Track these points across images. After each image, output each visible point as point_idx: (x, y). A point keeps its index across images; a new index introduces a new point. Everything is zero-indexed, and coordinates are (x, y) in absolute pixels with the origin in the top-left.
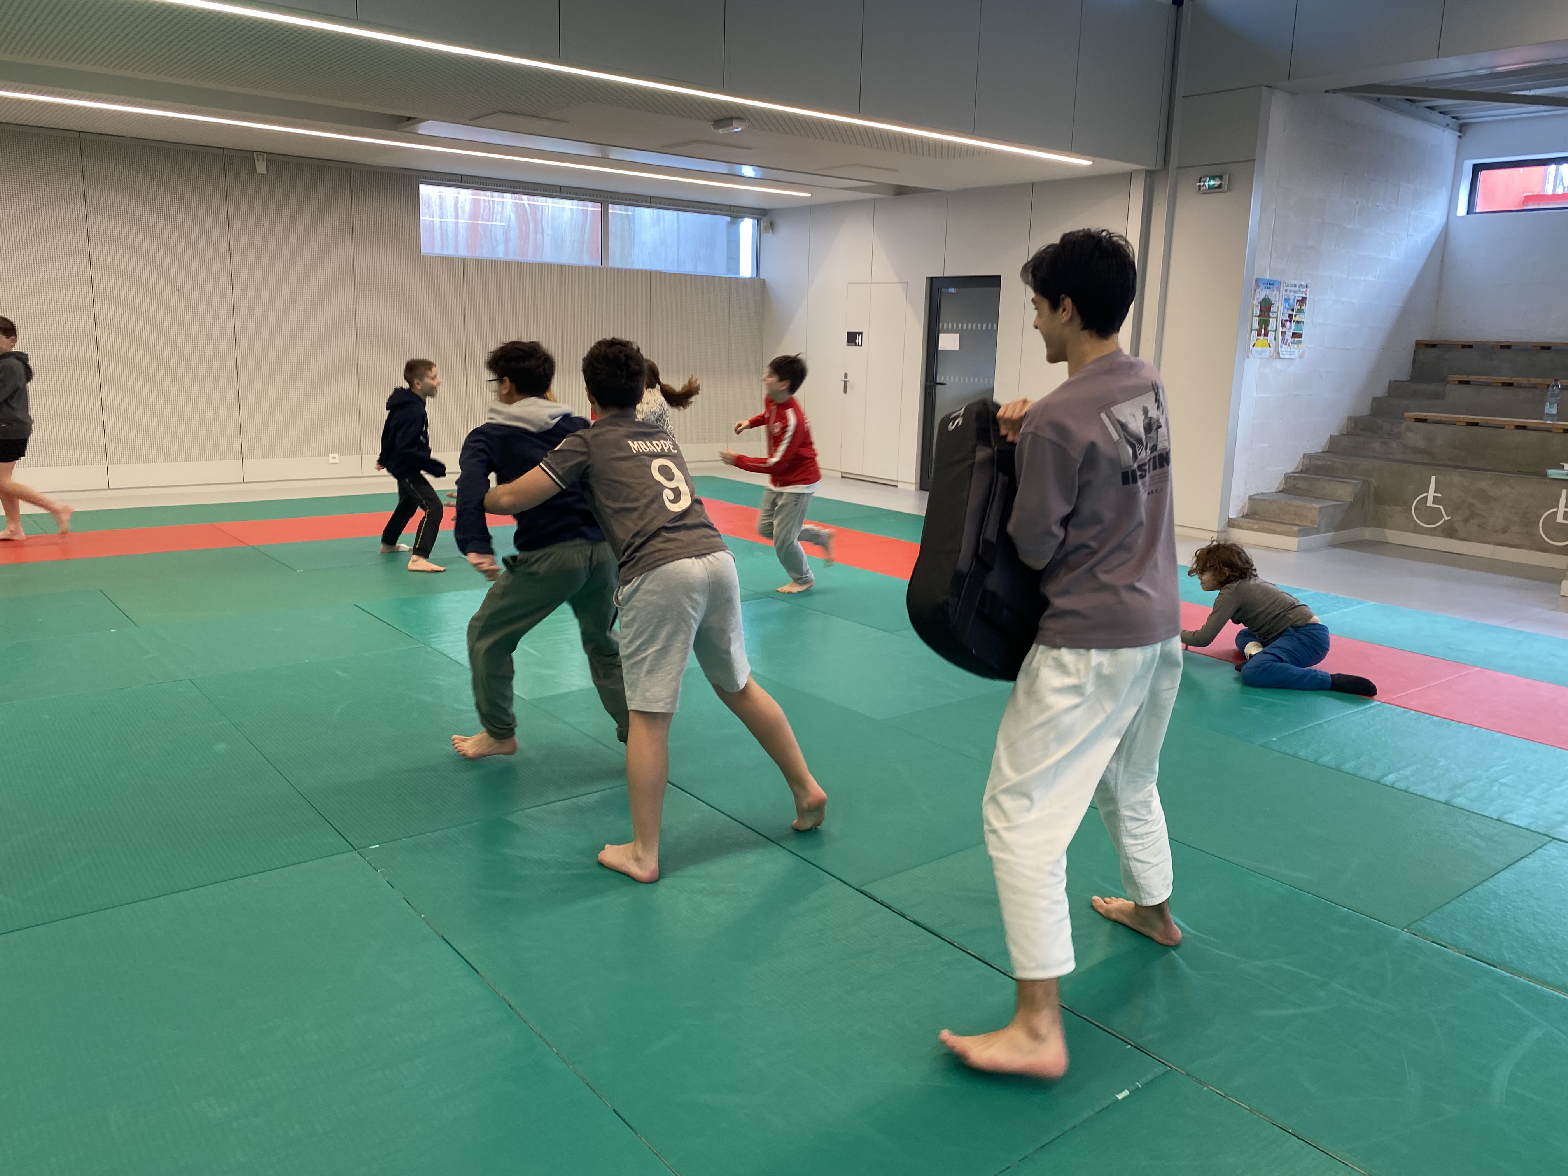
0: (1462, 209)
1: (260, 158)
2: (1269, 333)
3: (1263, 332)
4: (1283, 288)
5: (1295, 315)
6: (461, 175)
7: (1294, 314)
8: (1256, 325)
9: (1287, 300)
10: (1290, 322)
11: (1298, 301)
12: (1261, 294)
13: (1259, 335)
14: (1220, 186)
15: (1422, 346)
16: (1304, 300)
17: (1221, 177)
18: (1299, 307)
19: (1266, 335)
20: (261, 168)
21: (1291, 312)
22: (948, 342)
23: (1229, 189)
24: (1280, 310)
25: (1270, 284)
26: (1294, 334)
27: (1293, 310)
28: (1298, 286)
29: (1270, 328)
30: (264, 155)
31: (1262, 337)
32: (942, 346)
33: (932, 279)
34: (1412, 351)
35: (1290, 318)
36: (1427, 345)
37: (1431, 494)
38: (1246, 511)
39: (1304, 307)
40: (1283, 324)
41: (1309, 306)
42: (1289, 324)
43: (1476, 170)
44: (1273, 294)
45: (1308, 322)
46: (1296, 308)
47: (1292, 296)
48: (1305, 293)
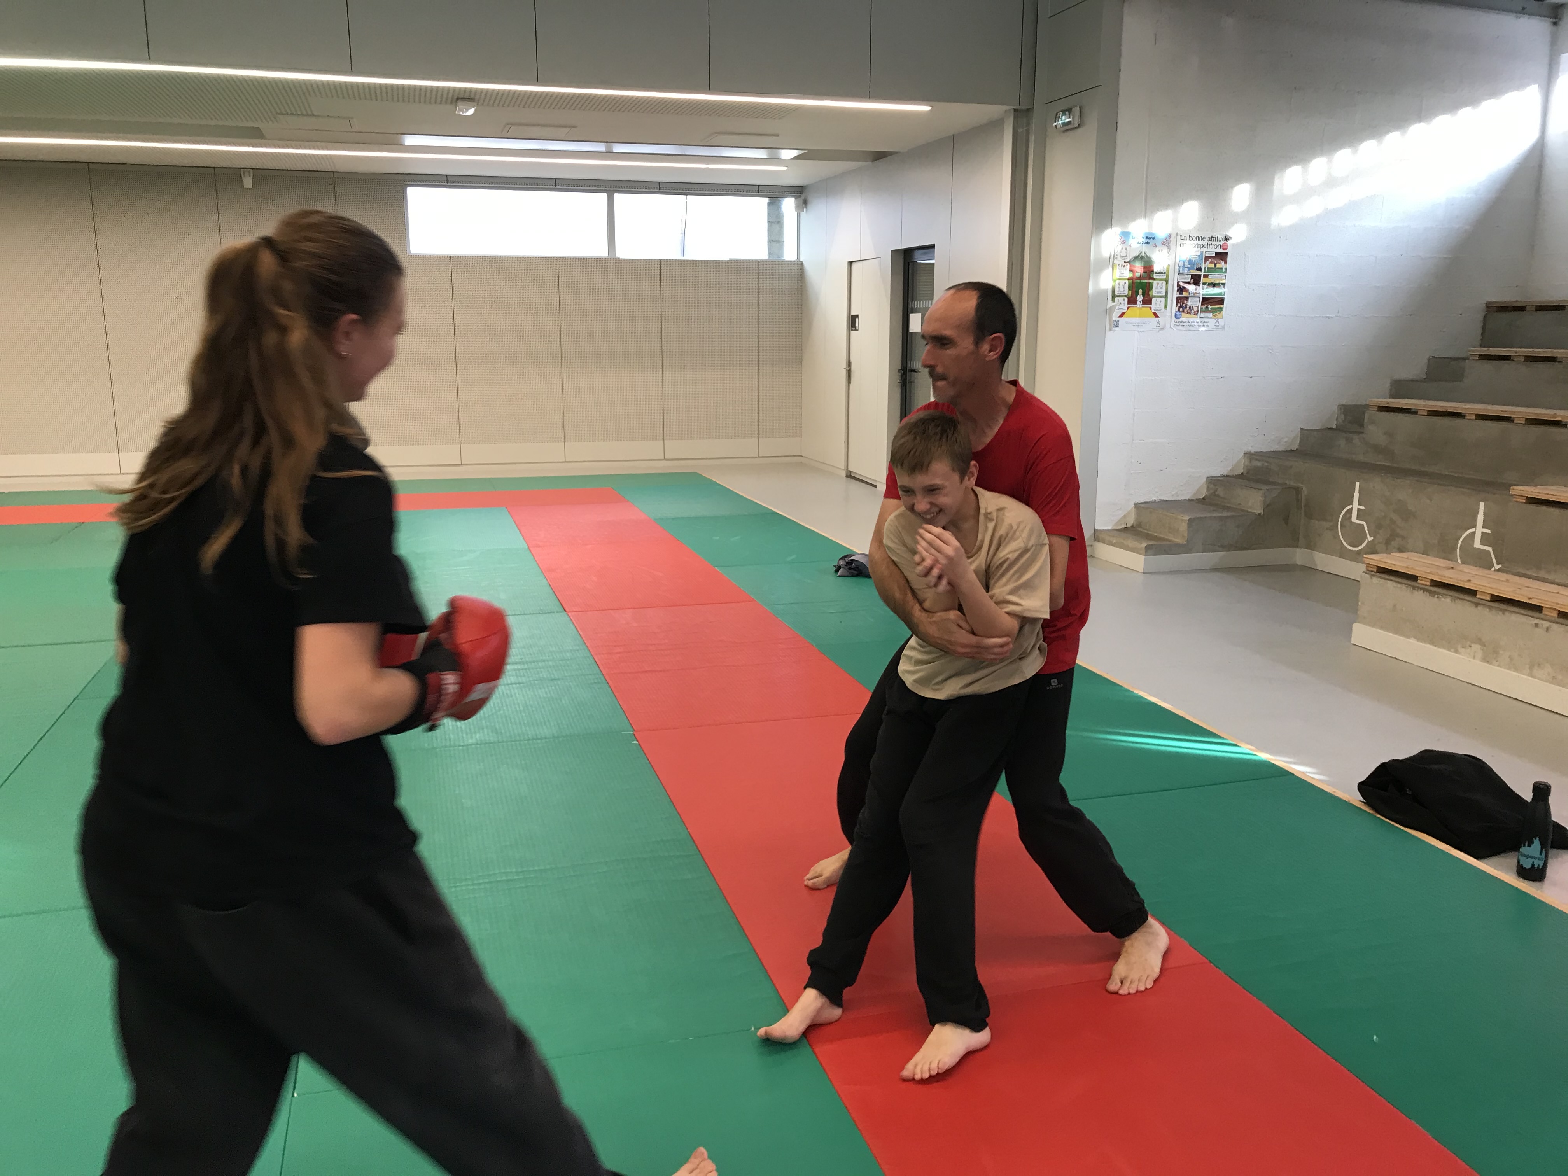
1: (247, 174)
2: (1154, 299)
4: (1175, 242)
5: (1206, 276)
6: (447, 175)
7: (1202, 273)
8: (1123, 290)
10: (1196, 284)
11: (1207, 258)
12: (1130, 252)
13: (1131, 302)
14: (1071, 122)
15: (1497, 309)
16: (1222, 256)
17: (1073, 111)
18: (1212, 266)
19: (1147, 301)
20: (248, 182)
21: (1198, 273)
23: (1078, 125)
24: (1170, 270)
26: (1205, 301)
27: (1200, 269)
28: (1206, 240)
29: (1154, 292)
30: (250, 172)
31: (1139, 305)
32: (912, 328)
33: (898, 253)
34: (1480, 317)
35: (1196, 280)
36: (1504, 308)
37: (1356, 506)
38: (1131, 521)
39: (1220, 265)
40: (1181, 290)
41: (1231, 264)
42: (1191, 288)
44: (1153, 251)
45: (1234, 283)
46: (1204, 266)
47: (1195, 253)
48: (1224, 247)
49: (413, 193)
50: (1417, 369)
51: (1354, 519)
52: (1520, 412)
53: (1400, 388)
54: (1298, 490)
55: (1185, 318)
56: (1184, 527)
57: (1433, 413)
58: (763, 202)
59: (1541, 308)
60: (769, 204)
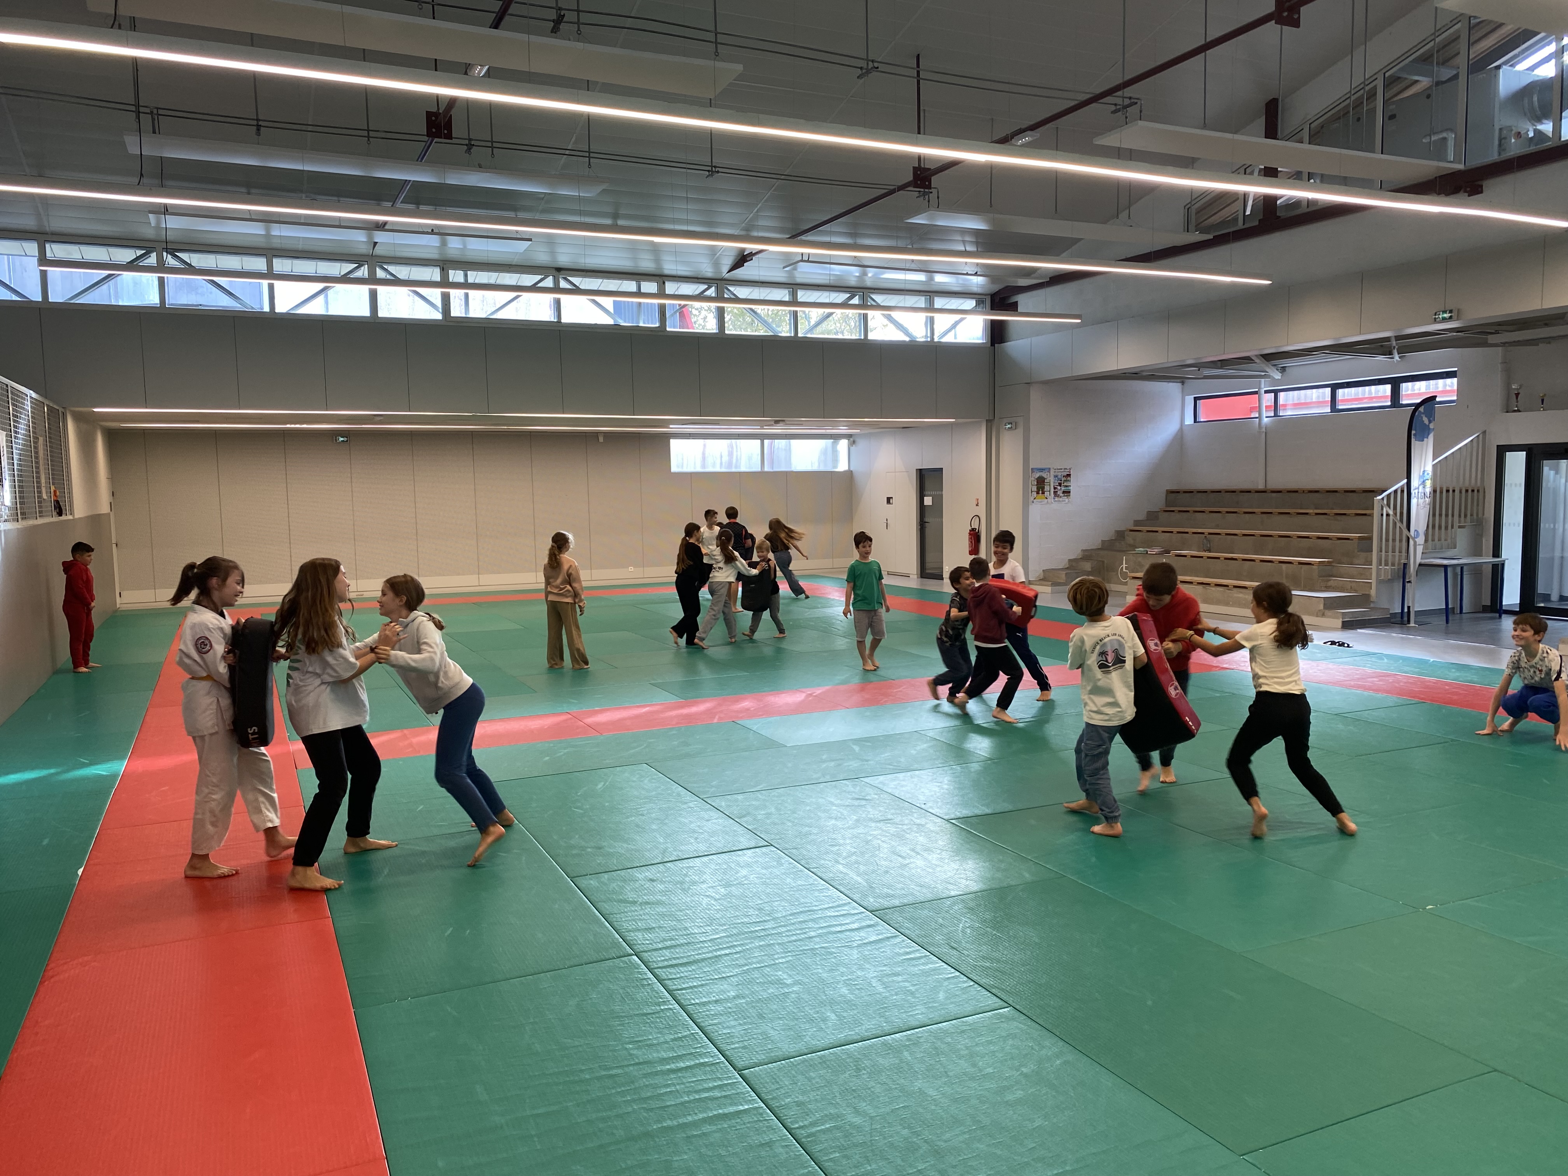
0: (1189, 420)
2: (1046, 492)
3: (1041, 492)
4: (1052, 471)
6: (688, 434)
7: (1063, 482)
8: (1035, 488)
9: (1056, 476)
10: (1060, 486)
11: (1064, 476)
12: (1038, 475)
13: (1038, 493)
14: (1011, 428)
15: (1171, 492)
16: (1069, 475)
17: (1012, 424)
18: (1066, 479)
19: (1043, 493)
20: (601, 439)
21: (1061, 482)
22: (928, 501)
23: (1017, 428)
24: (1051, 480)
25: (1042, 470)
26: (1064, 492)
28: (1064, 469)
29: (1045, 490)
31: (1040, 495)
32: (926, 503)
33: (920, 470)
34: (1164, 495)
35: (1060, 485)
36: (1172, 492)
37: (1124, 565)
38: (1042, 577)
39: (1069, 479)
40: (1055, 488)
41: (1072, 478)
42: (1059, 487)
43: (1196, 399)
44: (1044, 475)
45: (1074, 485)
46: (1063, 479)
47: (1060, 474)
48: (1070, 472)
49: (674, 443)
50: (1142, 516)
51: (1124, 570)
52: (1175, 530)
53: (1137, 523)
54: (1103, 562)
55: (1057, 499)
56: (1064, 576)
57: (1148, 531)
58: (826, 442)
59: (1185, 492)
60: (833, 444)
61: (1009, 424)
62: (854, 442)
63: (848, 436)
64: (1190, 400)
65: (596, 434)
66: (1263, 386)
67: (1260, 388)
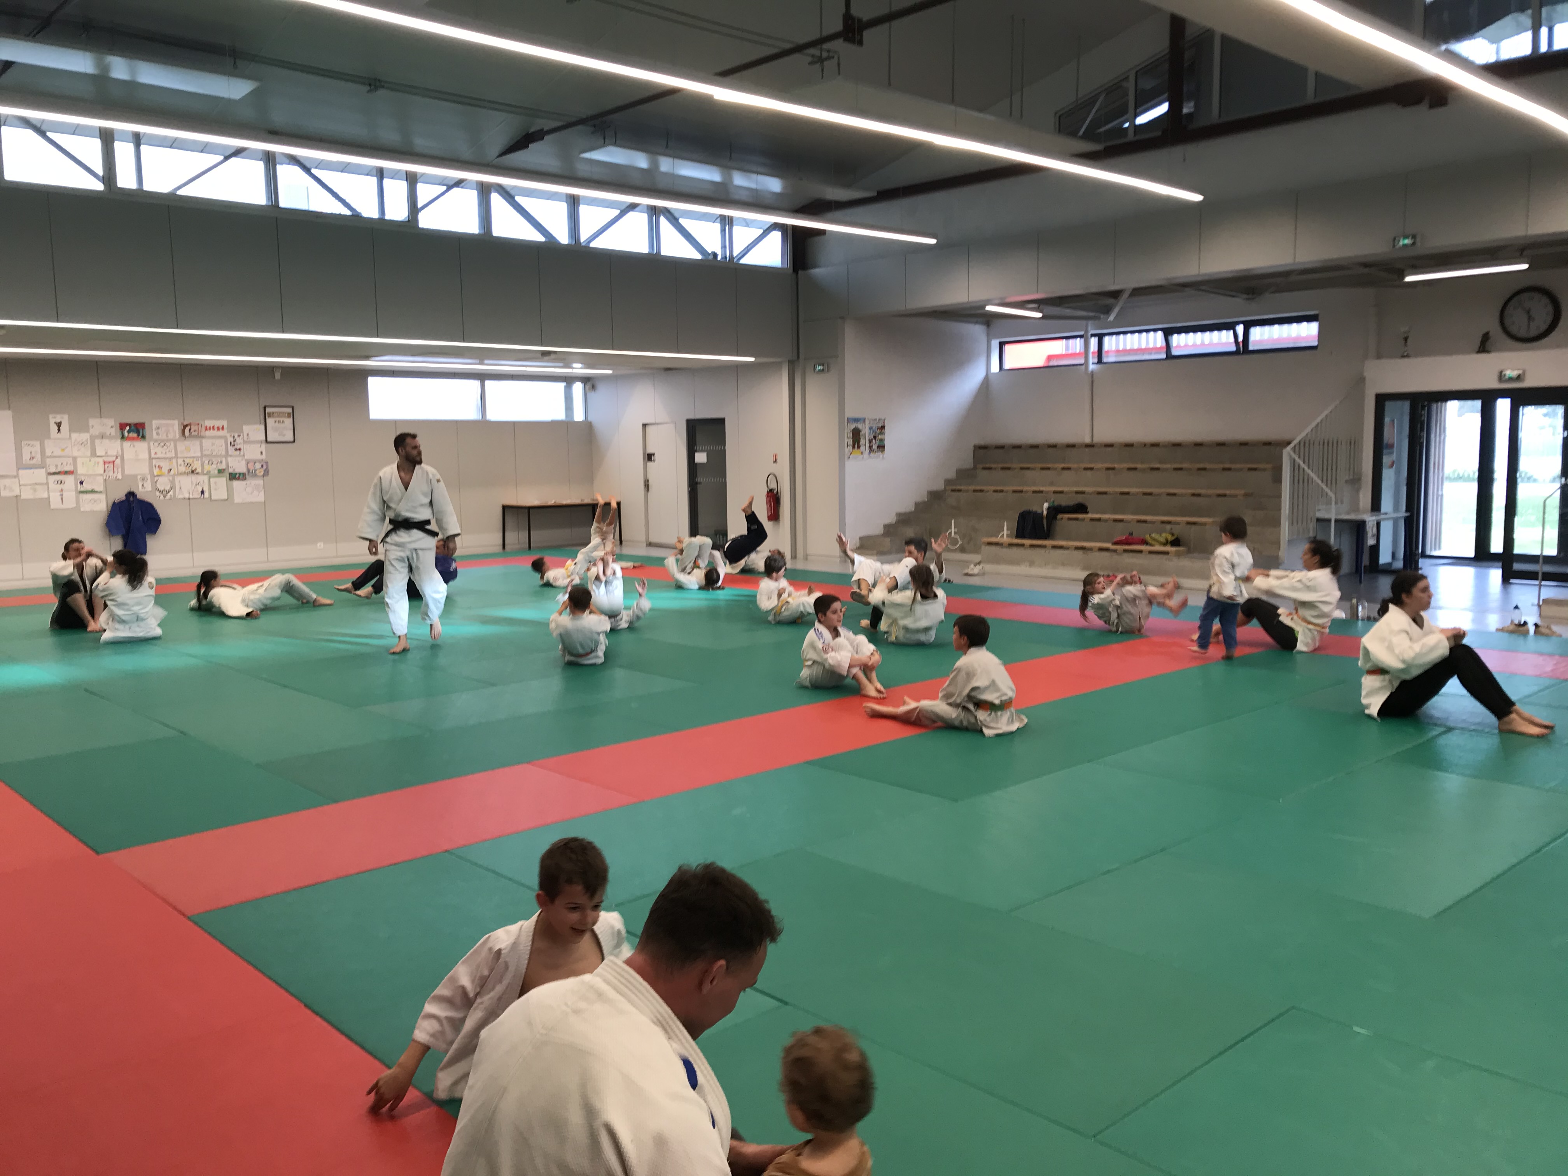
0: (995, 368)
2: (861, 446)
3: (856, 446)
4: (867, 422)
6: (394, 371)
7: (877, 435)
8: (851, 441)
9: (870, 428)
10: (876, 440)
11: (879, 428)
12: (853, 426)
13: (854, 447)
14: (823, 369)
15: (979, 448)
16: (883, 427)
17: (823, 365)
19: (859, 447)
21: (875, 434)
22: (701, 457)
23: (828, 371)
24: (866, 433)
25: (856, 420)
26: (878, 447)
28: (878, 420)
29: (861, 444)
31: (856, 449)
32: (697, 461)
33: (689, 421)
34: (970, 451)
35: (875, 438)
36: (981, 447)
37: (953, 529)
39: (883, 431)
40: (870, 441)
41: (887, 430)
42: (874, 441)
43: (1002, 345)
44: (860, 426)
45: (889, 438)
46: (878, 432)
47: (874, 426)
48: (884, 423)
49: (373, 382)
50: (952, 475)
53: (951, 482)
55: (871, 454)
57: (975, 491)
58: (561, 385)
59: (997, 448)
60: (566, 387)
61: (820, 365)
62: (593, 387)
63: (586, 380)
64: (995, 344)
65: (271, 369)
66: (1089, 328)
67: (1086, 331)
